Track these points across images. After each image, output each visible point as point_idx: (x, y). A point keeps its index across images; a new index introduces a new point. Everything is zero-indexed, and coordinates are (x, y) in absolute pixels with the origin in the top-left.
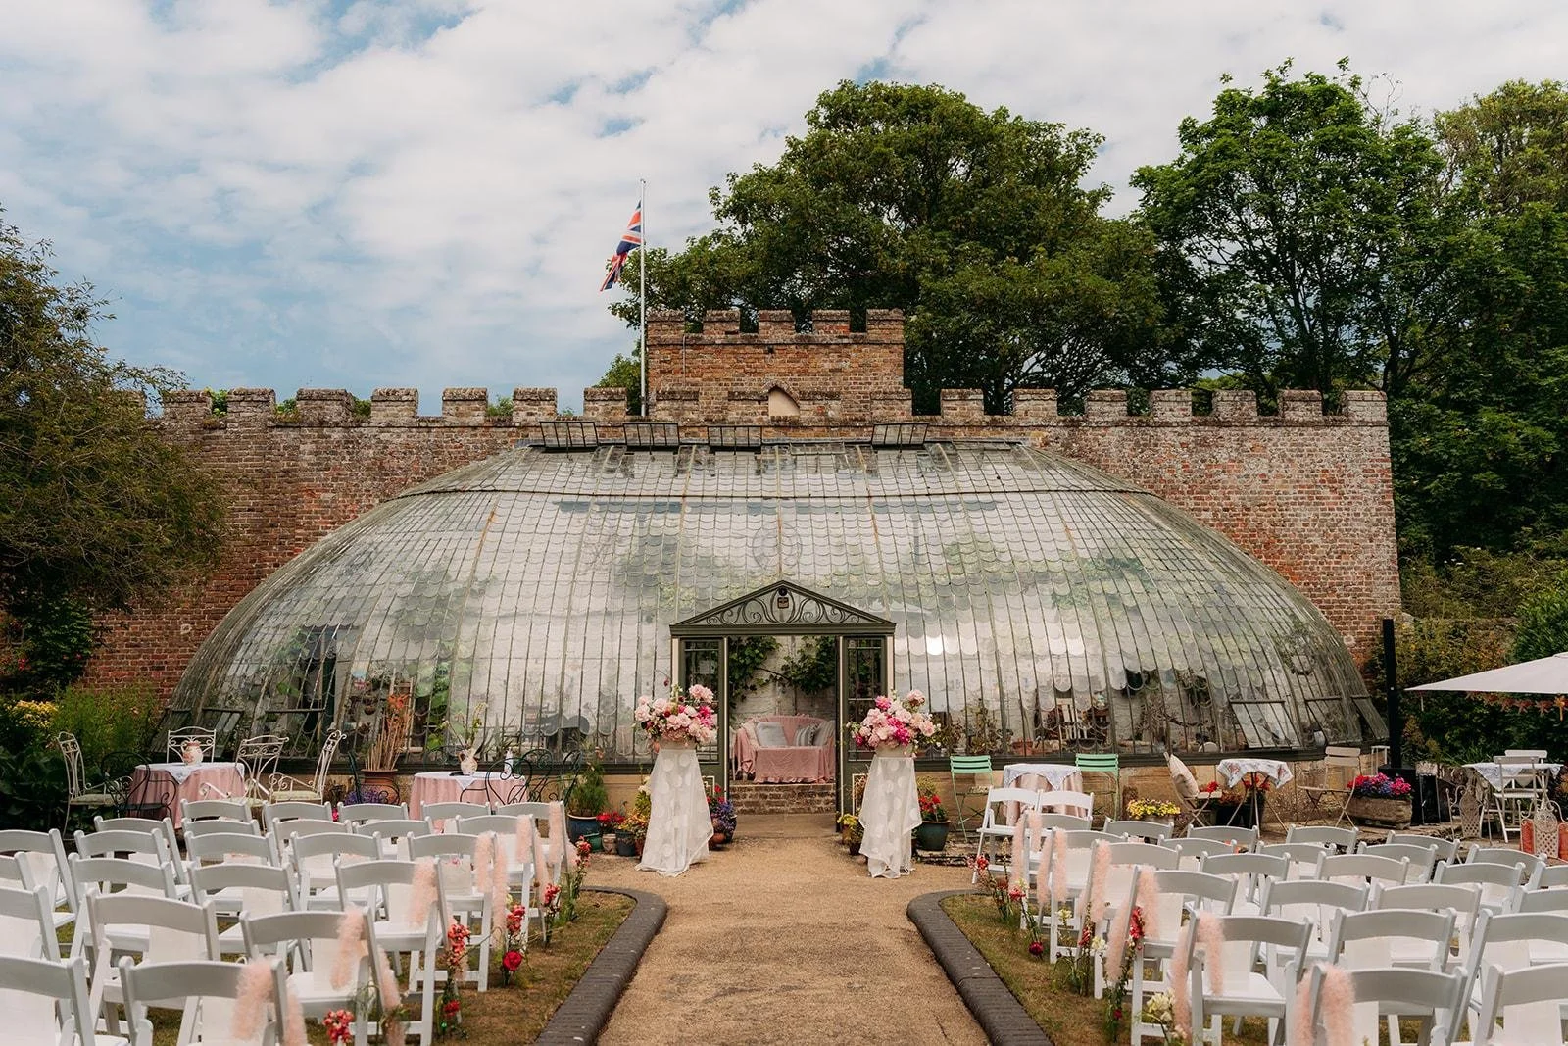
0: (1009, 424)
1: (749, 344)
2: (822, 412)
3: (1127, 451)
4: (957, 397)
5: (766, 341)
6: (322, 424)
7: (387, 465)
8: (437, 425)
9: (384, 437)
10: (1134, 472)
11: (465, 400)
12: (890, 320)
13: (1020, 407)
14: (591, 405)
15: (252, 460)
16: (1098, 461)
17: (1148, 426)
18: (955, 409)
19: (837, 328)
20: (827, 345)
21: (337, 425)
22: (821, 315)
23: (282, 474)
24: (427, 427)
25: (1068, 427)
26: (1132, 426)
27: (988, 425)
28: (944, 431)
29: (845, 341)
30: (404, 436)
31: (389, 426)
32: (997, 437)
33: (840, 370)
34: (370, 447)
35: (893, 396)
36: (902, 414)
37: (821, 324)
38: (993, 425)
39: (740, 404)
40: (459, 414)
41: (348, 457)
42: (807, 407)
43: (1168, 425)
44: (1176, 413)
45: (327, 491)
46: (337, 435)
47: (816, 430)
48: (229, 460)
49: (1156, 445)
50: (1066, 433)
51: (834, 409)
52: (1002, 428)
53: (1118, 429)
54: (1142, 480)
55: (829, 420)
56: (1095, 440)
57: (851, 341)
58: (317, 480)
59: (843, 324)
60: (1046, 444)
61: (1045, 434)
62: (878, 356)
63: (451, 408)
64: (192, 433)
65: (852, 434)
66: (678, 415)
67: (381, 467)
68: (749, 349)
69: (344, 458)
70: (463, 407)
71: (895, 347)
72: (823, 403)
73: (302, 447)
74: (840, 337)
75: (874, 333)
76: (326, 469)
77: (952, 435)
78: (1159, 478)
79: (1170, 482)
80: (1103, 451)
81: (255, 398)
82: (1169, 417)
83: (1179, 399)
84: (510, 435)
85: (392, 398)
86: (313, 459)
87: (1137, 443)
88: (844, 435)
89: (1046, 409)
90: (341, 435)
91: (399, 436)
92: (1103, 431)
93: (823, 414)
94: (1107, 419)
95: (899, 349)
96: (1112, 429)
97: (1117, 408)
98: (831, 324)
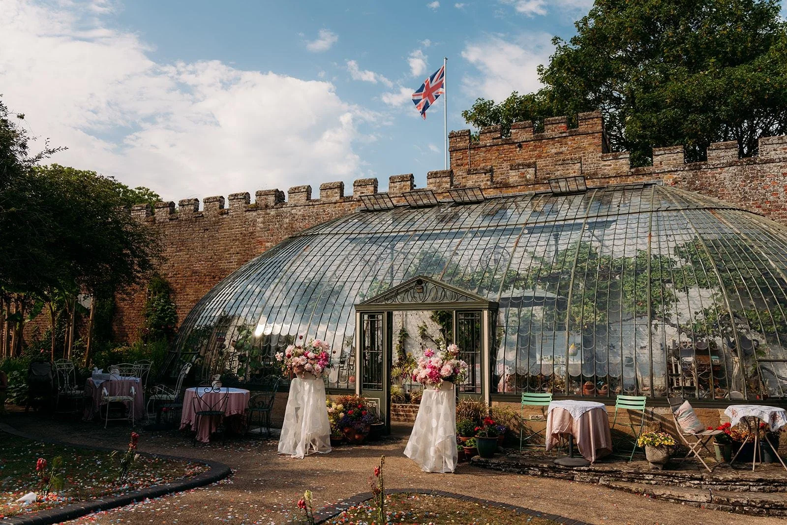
0: (647, 172)
1: (506, 144)
2: (523, 176)
3: (738, 183)
4: (611, 158)
5: (516, 141)
6: (267, 206)
7: (294, 226)
8: (317, 203)
9: (293, 211)
10: (745, 197)
11: (330, 188)
12: (592, 118)
13: (656, 160)
14: (393, 185)
15: (238, 228)
16: (716, 191)
17: (755, 163)
18: (610, 165)
19: (560, 127)
20: (553, 138)
21: (273, 207)
22: (549, 121)
23: (249, 235)
24: (313, 205)
25: (692, 170)
26: (742, 165)
27: (633, 174)
28: (603, 180)
29: (564, 135)
30: (302, 210)
31: (296, 206)
32: (639, 181)
33: (561, 153)
34: (287, 218)
35: (568, 162)
36: (575, 172)
37: (549, 126)
38: (637, 173)
39: (474, 176)
40: (327, 196)
41: (277, 224)
42: (514, 174)
43: (772, 161)
44: (778, 152)
45: (268, 242)
46: (273, 212)
47: (519, 187)
48: (229, 229)
49: (763, 177)
50: (691, 174)
51: (530, 173)
52: (643, 175)
53: (731, 168)
54: (751, 202)
55: (527, 180)
56: (714, 177)
57: (567, 134)
58: (264, 236)
59: (563, 125)
60: (676, 183)
61: (675, 176)
62: (585, 142)
63: (324, 193)
64: (215, 217)
65: (542, 188)
66: (439, 186)
67: (292, 228)
68: (506, 146)
69: (276, 224)
70: (329, 192)
71: (596, 134)
72: (523, 171)
73: (258, 220)
74: (561, 133)
75: (582, 128)
76: (268, 230)
77: (609, 182)
78: (765, 200)
79: (774, 202)
80: (719, 184)
81: (239, 197)
82: (773, 155)
83: (780, 141)
84: (352, 206)
85: (297, 191)
86: (261, 225)
87: (747, 177)
88: (537, 189)
89: (675, 159)
90: (274, 212)
91: (300, 211)
92: (719, 170)
93: (523, 177)
94: (722, 161)
95: (599, 135)
96: (727, 169)
97: (730, 154)
98: (555, 125)
